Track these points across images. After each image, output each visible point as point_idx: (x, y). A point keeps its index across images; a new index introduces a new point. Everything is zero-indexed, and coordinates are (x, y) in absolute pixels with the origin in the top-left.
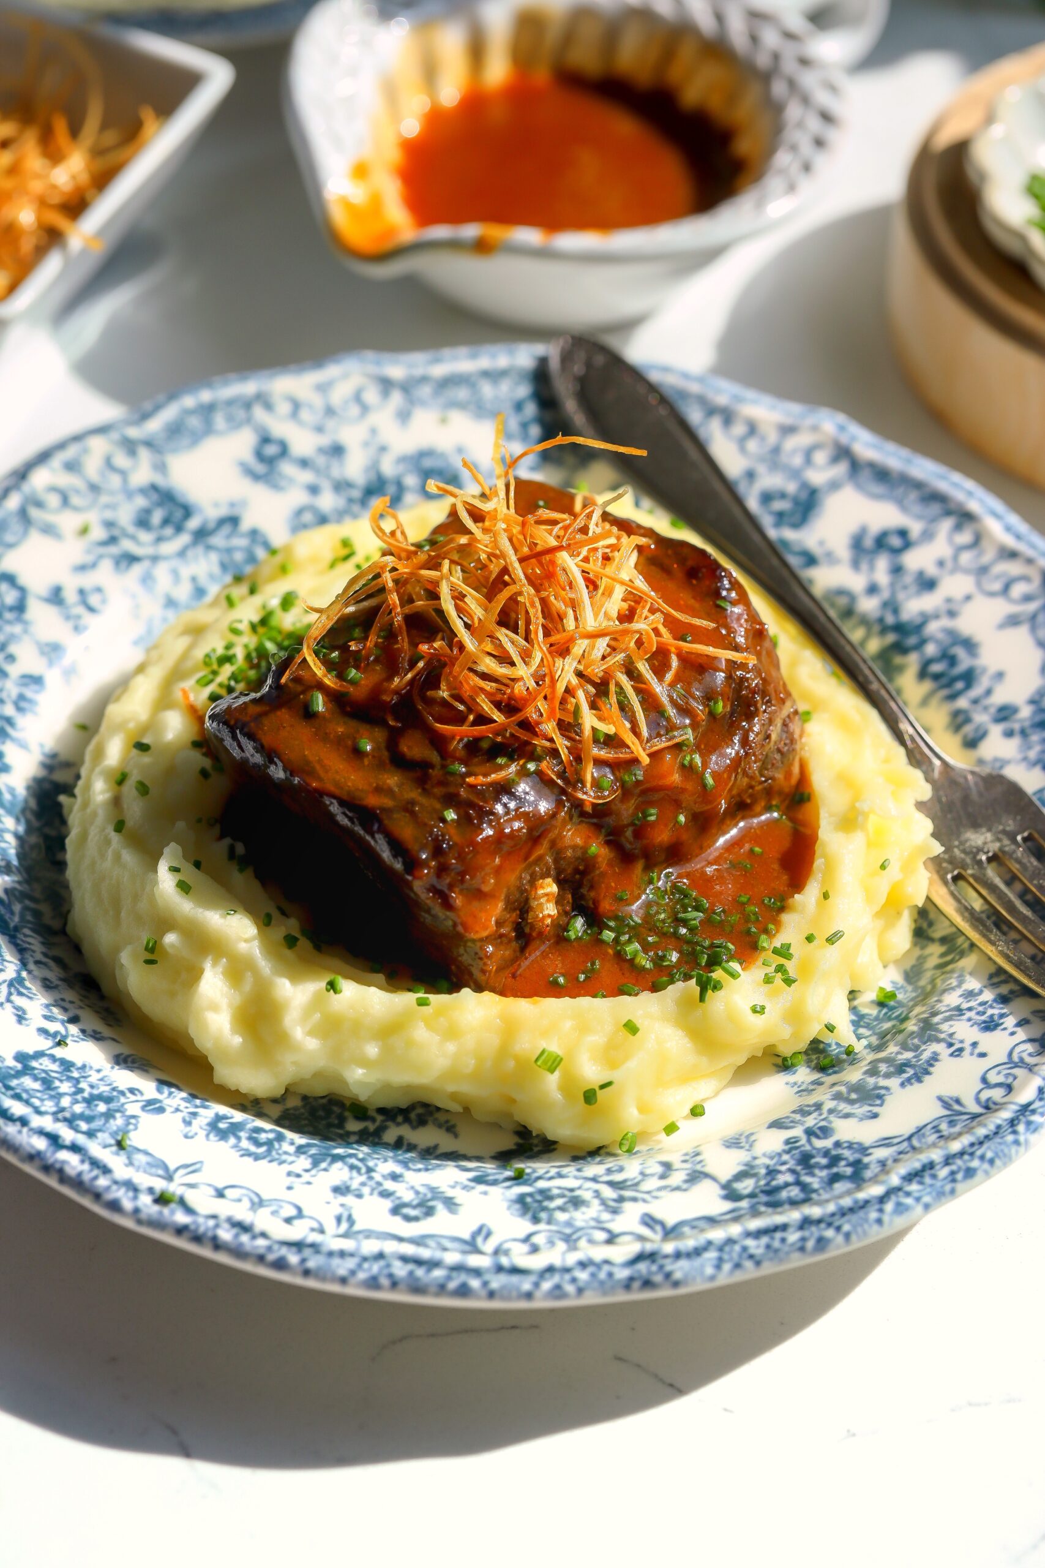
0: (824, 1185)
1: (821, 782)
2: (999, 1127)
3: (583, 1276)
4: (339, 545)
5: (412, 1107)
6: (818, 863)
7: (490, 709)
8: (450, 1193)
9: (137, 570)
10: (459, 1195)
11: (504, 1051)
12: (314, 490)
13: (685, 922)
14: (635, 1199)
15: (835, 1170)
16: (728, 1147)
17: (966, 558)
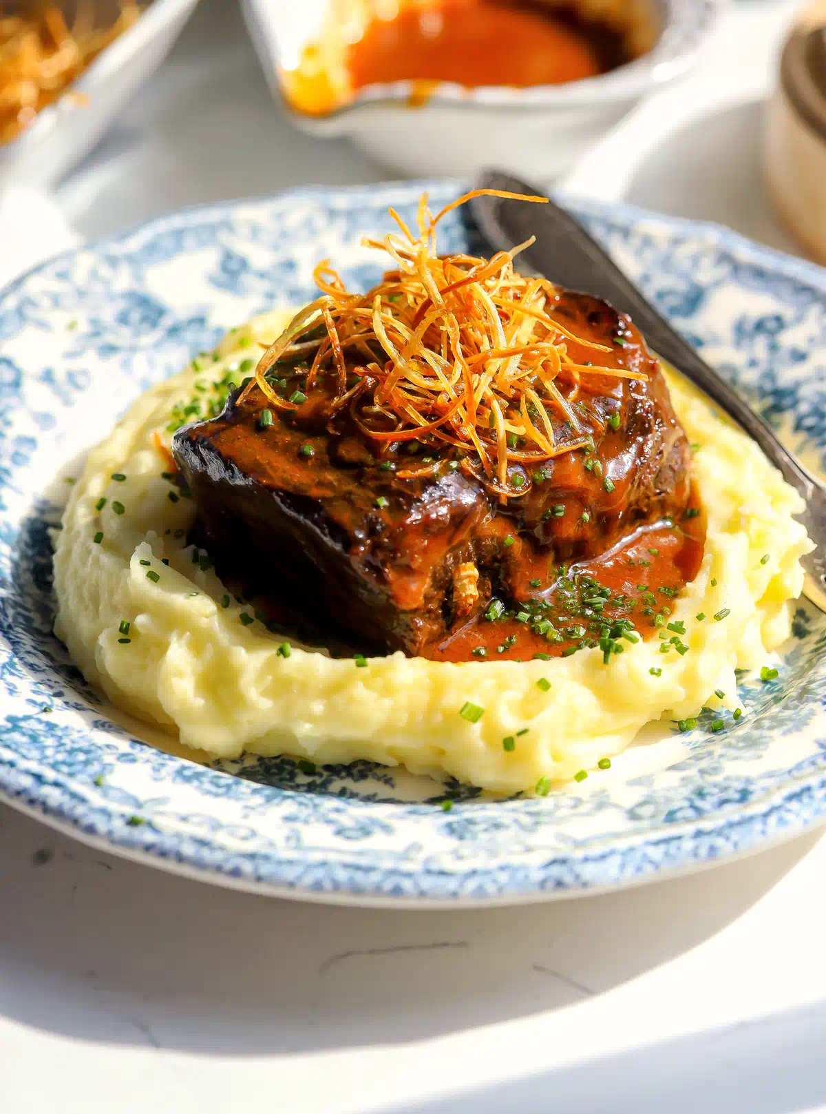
0: (715, 807)
1: (709, 497)
5: (355, 764)
6: (707, 558)
7: (418, 417)
8: (387, 821)
9: (117, 357)
10: (394, 823)
11: (432, 708)
12: (270, 296)
13: (590, 605)
14: (549, 823)
15: (725, 796)
16: (631, 785)
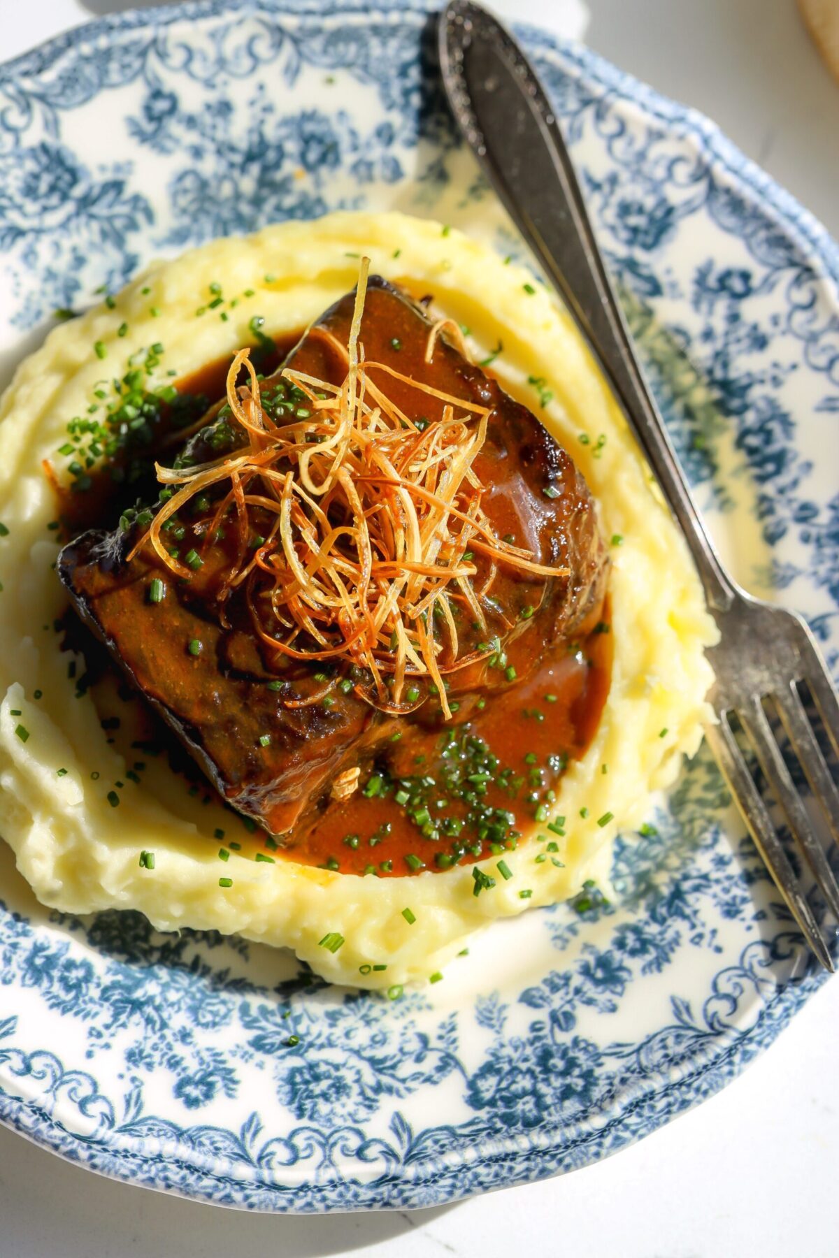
0: (556, 1101)
2: (717, 1056)
3: (332, 1195)
4: (208, 291)
6: (602, 731)
7: (314, 629)
8: (230, 1063)
9: (21, 244)
10: (238, 1066)
11: (294, 921)
12: (197, 153)
13: (474, 785)
14: (390, 1090)
15: (568, 1080)
16: (481, 1023)
17: (800, 317)
